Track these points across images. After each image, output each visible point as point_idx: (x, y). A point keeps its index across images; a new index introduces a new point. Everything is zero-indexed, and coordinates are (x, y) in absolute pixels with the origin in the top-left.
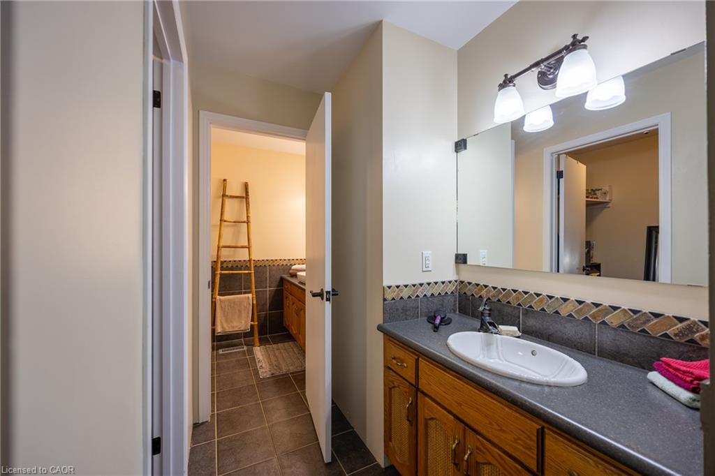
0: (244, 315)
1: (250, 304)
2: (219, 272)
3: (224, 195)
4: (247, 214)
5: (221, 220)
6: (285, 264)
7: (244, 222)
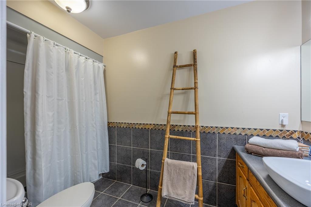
0: (189, 184)
1: (194, 175)
2: (167, 136)
3: (175, 66)
4: (195, 80)
5: (171, 89)
6: (238, 132)
7: (192, 89)
